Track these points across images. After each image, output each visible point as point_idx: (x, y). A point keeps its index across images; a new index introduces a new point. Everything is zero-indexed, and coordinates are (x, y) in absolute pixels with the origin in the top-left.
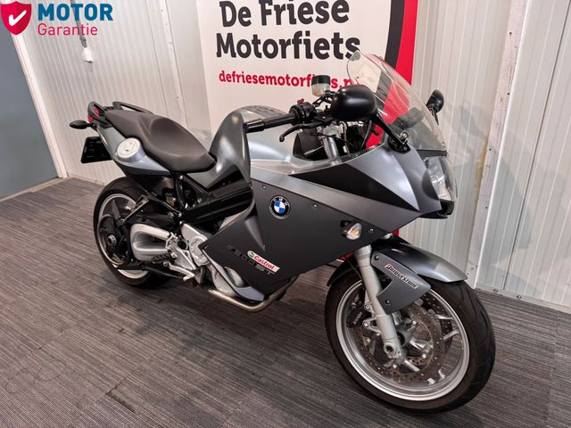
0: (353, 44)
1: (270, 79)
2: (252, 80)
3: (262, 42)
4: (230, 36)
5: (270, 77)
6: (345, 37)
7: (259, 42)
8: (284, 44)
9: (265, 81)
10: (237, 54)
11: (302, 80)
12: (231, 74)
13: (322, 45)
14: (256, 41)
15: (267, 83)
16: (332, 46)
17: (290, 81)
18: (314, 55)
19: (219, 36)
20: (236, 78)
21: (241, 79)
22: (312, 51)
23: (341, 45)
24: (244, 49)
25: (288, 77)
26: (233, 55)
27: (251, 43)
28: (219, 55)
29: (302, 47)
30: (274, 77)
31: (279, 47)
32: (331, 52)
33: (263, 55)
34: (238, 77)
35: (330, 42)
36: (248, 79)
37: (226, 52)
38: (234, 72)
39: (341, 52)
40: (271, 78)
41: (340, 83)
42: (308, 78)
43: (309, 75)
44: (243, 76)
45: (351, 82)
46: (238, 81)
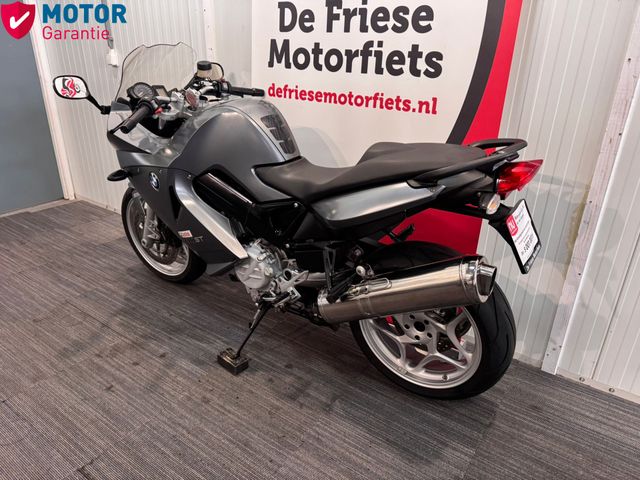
0: (434, 59)
1: (330, 97)
2: (307, 97)
3: (325, 53)
4: (286, 43)
5: (329, 94)
6: (425, 50)
7: (321, 52)
8: (351, 55)
9: (323, 99)
10: (292, 65)
11: (368, 99)
12: (282, 88)
13: (396, 58)
14: (317, 50)
15: (325, 101)
16: (408, 60)
17: (353, 100)
18: (385, 70)
19: (273, 42)
20: (288, 93)
21: (293, 94)
22: (384, 65)
23: (419, 60)
24: (301, 59)
25: (351, 95)
26: (288, 66)
27: (310, 52)
28: (271, 64)
29: (372, 60)
30: (335, 95)
31: (345, 58)
32: (406, 67)
33: (324, 67)
34: (291, 91)
35: (406, 55)
36: (302, 95)
37: (279, 61)
38: (286, 86)
39: (418, 68)
40: (331, 95)
41: (414, 105)
42: (375, 98)
43: (377, 94)
44: (296, 91)
45: (427, 104)
46: (290, 97)
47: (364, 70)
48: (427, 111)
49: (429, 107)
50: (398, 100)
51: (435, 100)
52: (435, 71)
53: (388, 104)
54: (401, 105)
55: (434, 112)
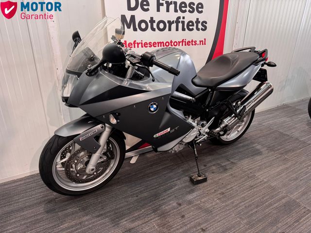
0: (204, 24)
1: (161, 44)
2: (148, 45)
3: (156, 22)
5: (160, 42)
6: (201, 20)
7: (154, 21)
8: (170, 23)
9: (157, 45)
10: (138, 29)
11: (179, 42)
12: (132, 43)
13: (191, 24)
14: (152, 21)
16: (195, 24)
17: (173, 44)
18: (186, 29)
19: (123, 17)
20: (136, 45)
21: (140, 45)
22: (185, 27)
23: (199, 24)
24: (143, 26)
25: (171, 42)
26: (135, 30)
27: (148, 22)
29: (180, 25)
30: (163, 42)
31: (167, 25)
32: (195, 27)
33: (156, 29)
34: (138, 44)
36: (145, 45)
37: (129, 27)
38: (135, 41)
39: (199, 27)
41: (198, 42)
42: (183, 42)
43: (183, 40)
44: (142, 43)
45: (202, 41)
46: (138, 47)
47: (177, 30)
48: (203, 44)
49: (203, 42)
50: (192, 41)
51: (205, 39)
52: (205, 29)
53: (188, 43)
54: (193, 43)
55: (205, 44)
